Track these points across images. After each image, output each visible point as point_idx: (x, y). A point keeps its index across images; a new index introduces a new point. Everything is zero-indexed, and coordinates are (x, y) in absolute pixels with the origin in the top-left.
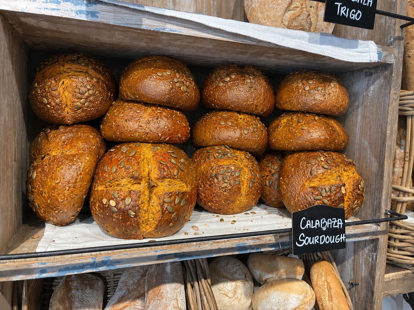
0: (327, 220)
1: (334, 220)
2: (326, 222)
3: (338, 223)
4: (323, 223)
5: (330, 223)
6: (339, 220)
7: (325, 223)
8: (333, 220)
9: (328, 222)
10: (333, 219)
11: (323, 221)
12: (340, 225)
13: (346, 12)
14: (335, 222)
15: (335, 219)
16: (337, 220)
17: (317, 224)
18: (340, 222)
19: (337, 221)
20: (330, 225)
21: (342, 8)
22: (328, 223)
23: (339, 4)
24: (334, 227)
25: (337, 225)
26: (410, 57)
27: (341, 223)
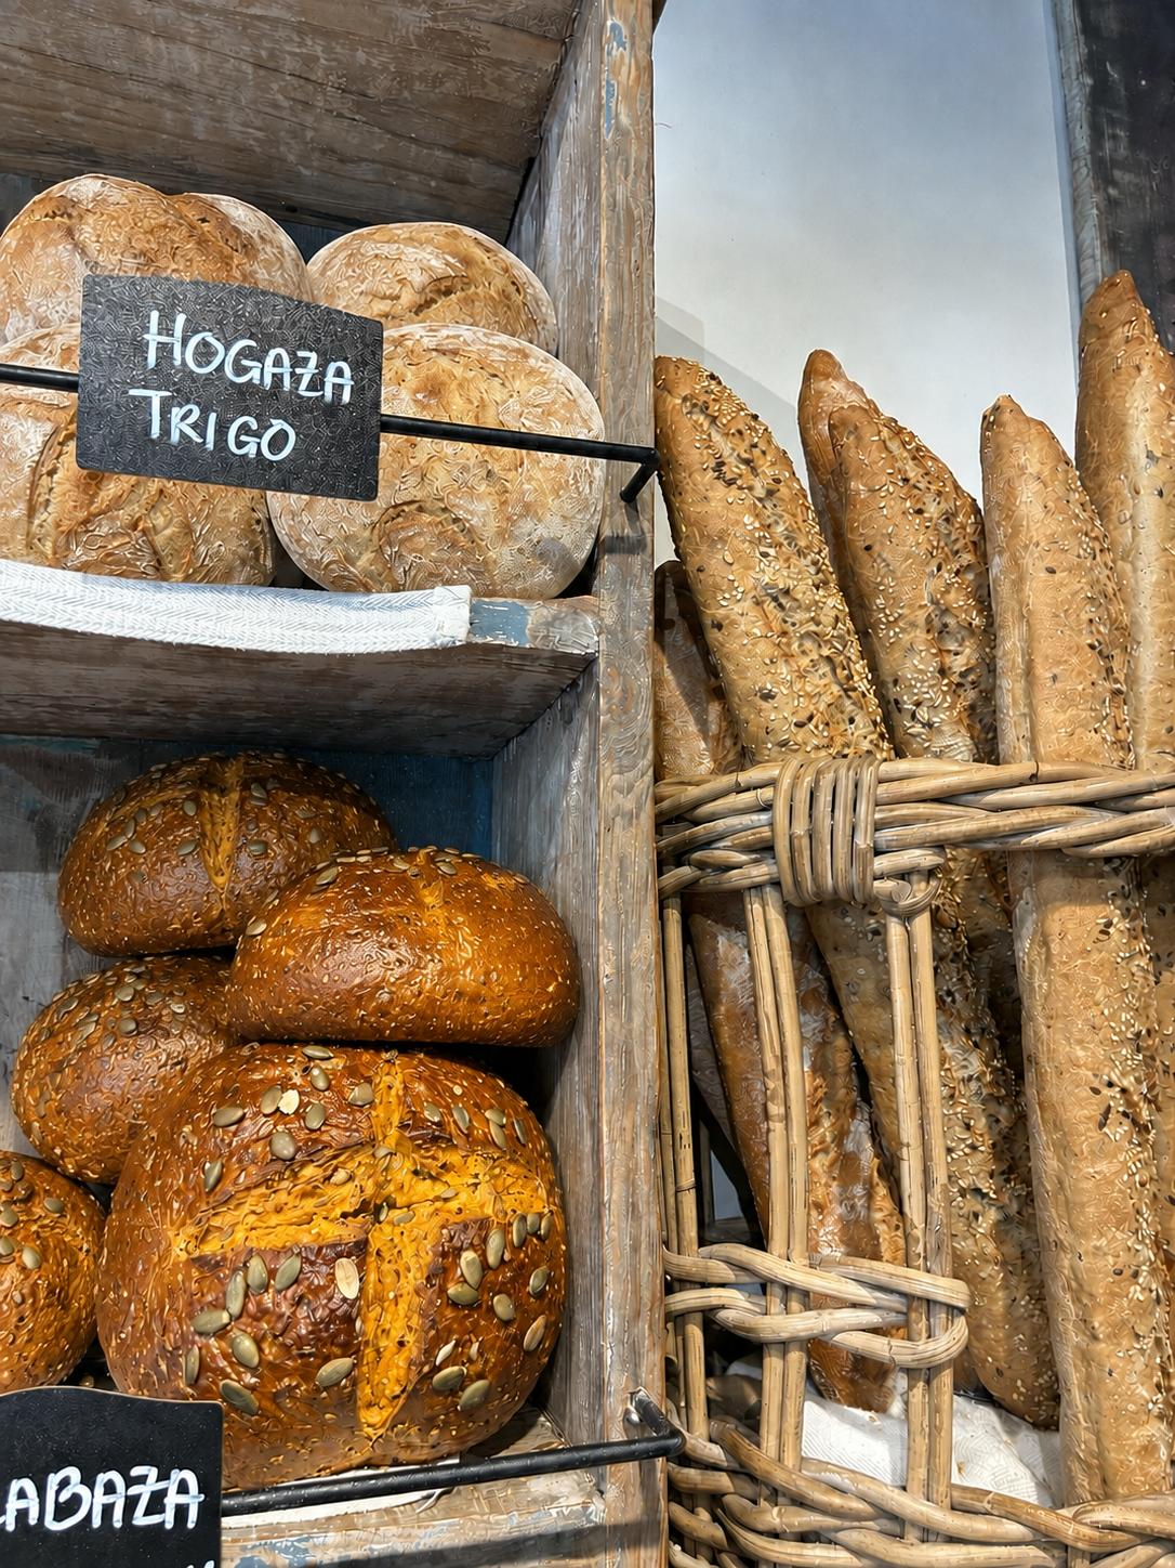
0: (88, 1480)
1: (142, 1480)
2: (84, 1491)
3: (172, 1500)
4: (65, 1496)
5: (109, 1499)
6: (176, 1475)
7: (76, 1500)
8: (130, 1482)
9: (99, 1489)
10: (136, 1471)
11: (65, 1483)
12: (181, 1511)
13: (200, 427)
14: (144, 1492)
15: (152, 1472)
16: (163, 1476)
17: (22, 1504)
18: (183, 1488)
19: (162, 1485)
20: (108, 1510)
21: (176, 412)
22: (101, 1499)
23: (156, 397)
24: (140, 1519)
25: (162, 1511)
26: (719, 627)
27: (193, 1500)
